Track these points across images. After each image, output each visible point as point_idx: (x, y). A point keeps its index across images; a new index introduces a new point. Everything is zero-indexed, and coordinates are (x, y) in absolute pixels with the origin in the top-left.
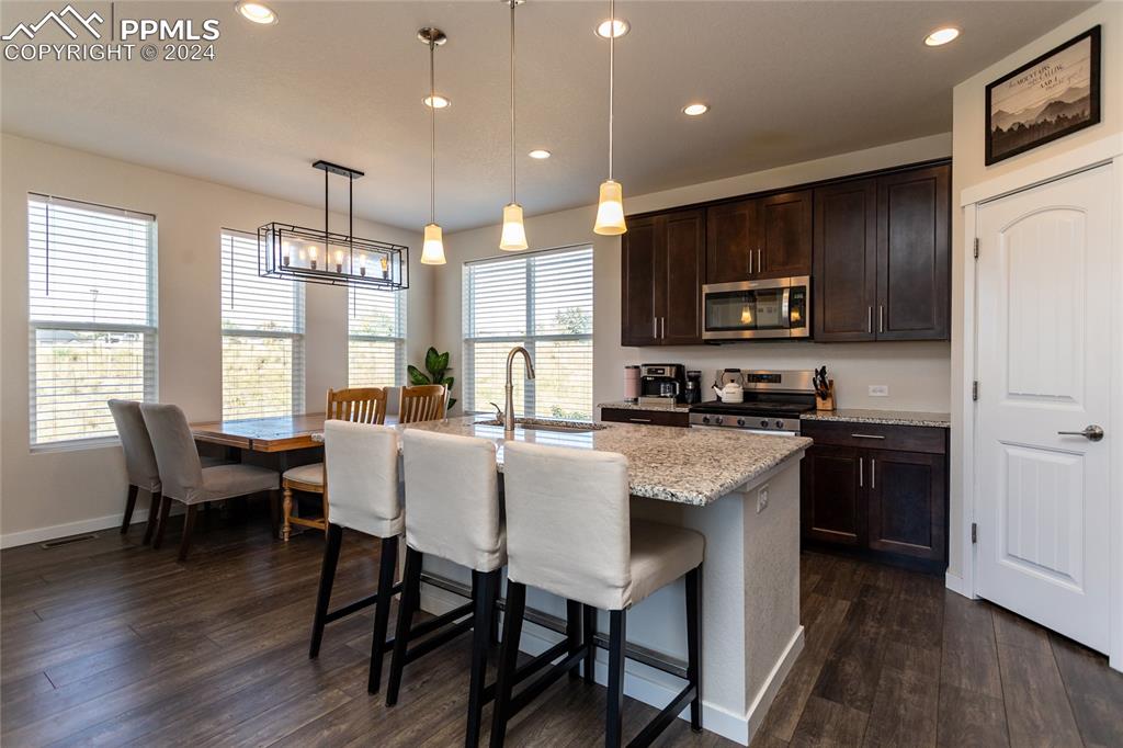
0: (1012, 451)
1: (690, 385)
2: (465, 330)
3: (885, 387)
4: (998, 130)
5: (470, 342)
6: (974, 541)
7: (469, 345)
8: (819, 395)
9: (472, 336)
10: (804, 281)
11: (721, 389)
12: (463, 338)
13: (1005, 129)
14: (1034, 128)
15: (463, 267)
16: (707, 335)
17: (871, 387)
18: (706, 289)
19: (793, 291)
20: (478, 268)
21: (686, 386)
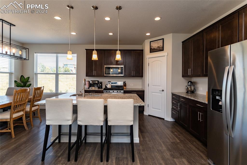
0: (153, 93)
1: (101, 85)
2: (35, 71)
3: (133, 84)
4: (151, 48)
5: (36, 74)
6: (148, 107)
7: (36, 75)
8: (124, 86)
9: (37, 73)
10: (123, 66)
11: (107, 85)
12: (34, 73)
13: (152, 48)
14: (156, 49)
15: (35, 54)
16: (105, 75)
17: (131, 84)
18: (105, 66)
19: (121, 68)
20: (39, 54)
21: (99, 85)
